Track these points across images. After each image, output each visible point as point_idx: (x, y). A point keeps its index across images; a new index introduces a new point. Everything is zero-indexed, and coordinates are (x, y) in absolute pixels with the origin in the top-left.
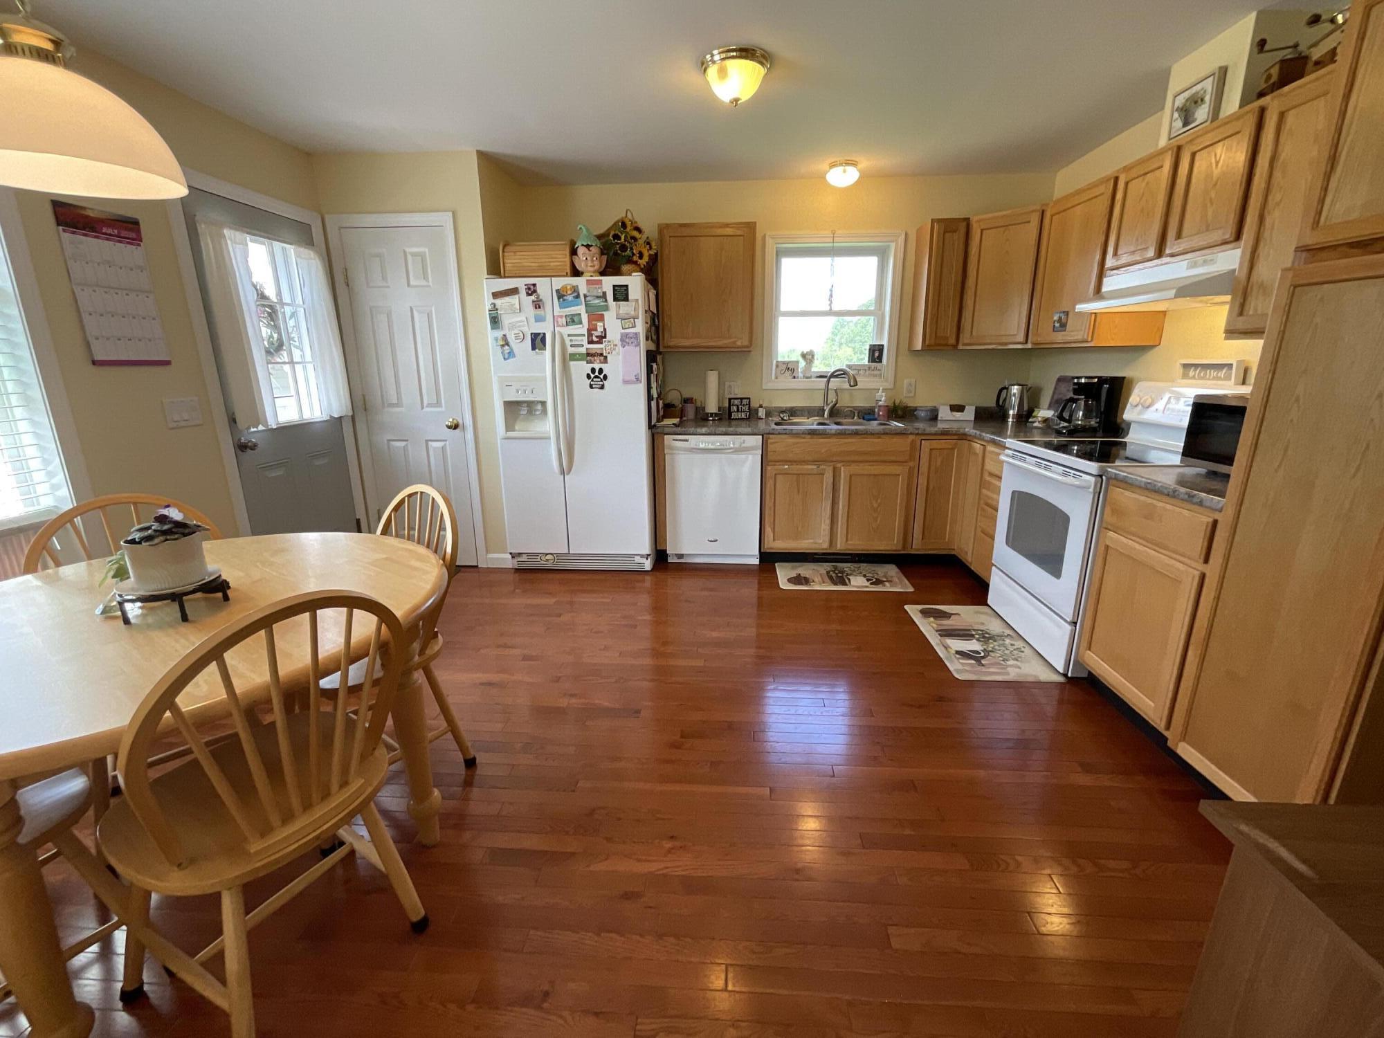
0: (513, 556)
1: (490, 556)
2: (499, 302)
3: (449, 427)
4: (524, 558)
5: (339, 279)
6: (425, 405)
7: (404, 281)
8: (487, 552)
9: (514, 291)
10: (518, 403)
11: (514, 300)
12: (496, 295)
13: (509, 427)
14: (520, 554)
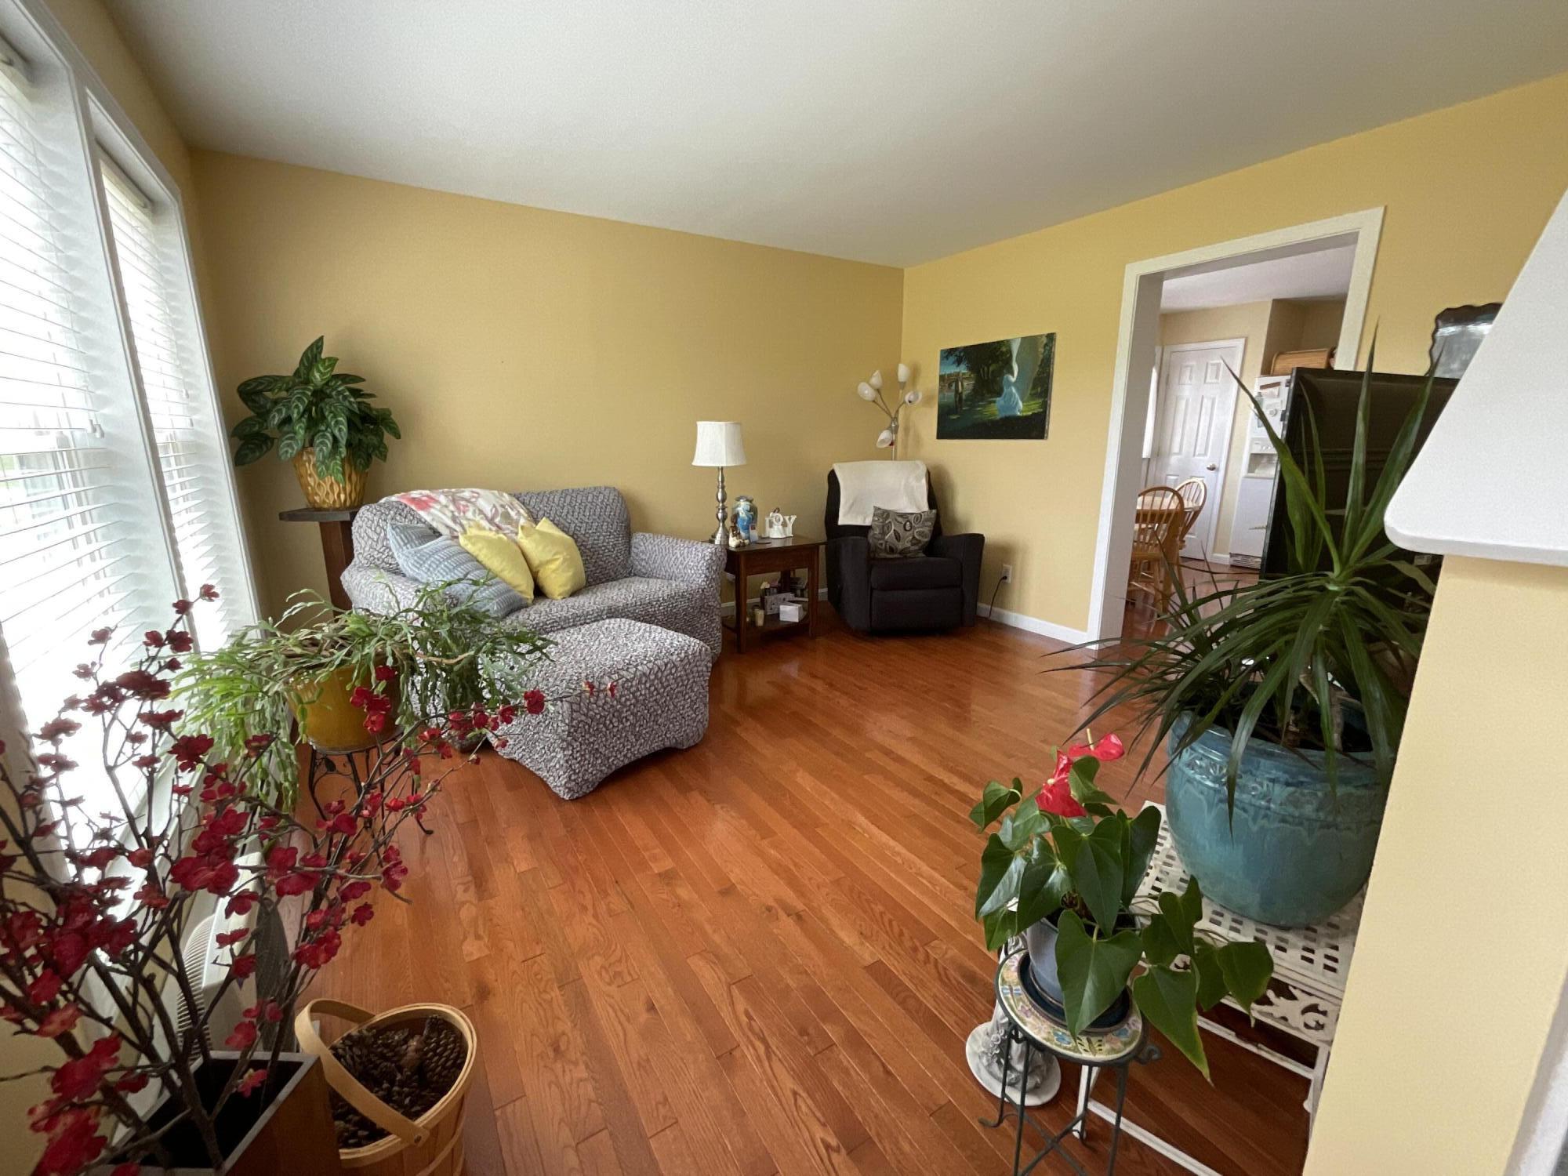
0: (1232, 555)
1: (1215, 555)
2: (1263, 391)
3: (1209, 469)
4: (1239, 558)
5: (1163, 380)
6: (1197, 453)
7: (1203, 379)
8: (1214, 551)
9: (1277, 384)
10: (1262, 455)
11: (1275, 390)
12: (1262, 387)
13: (1251, 469)
14: (1237, 555)
